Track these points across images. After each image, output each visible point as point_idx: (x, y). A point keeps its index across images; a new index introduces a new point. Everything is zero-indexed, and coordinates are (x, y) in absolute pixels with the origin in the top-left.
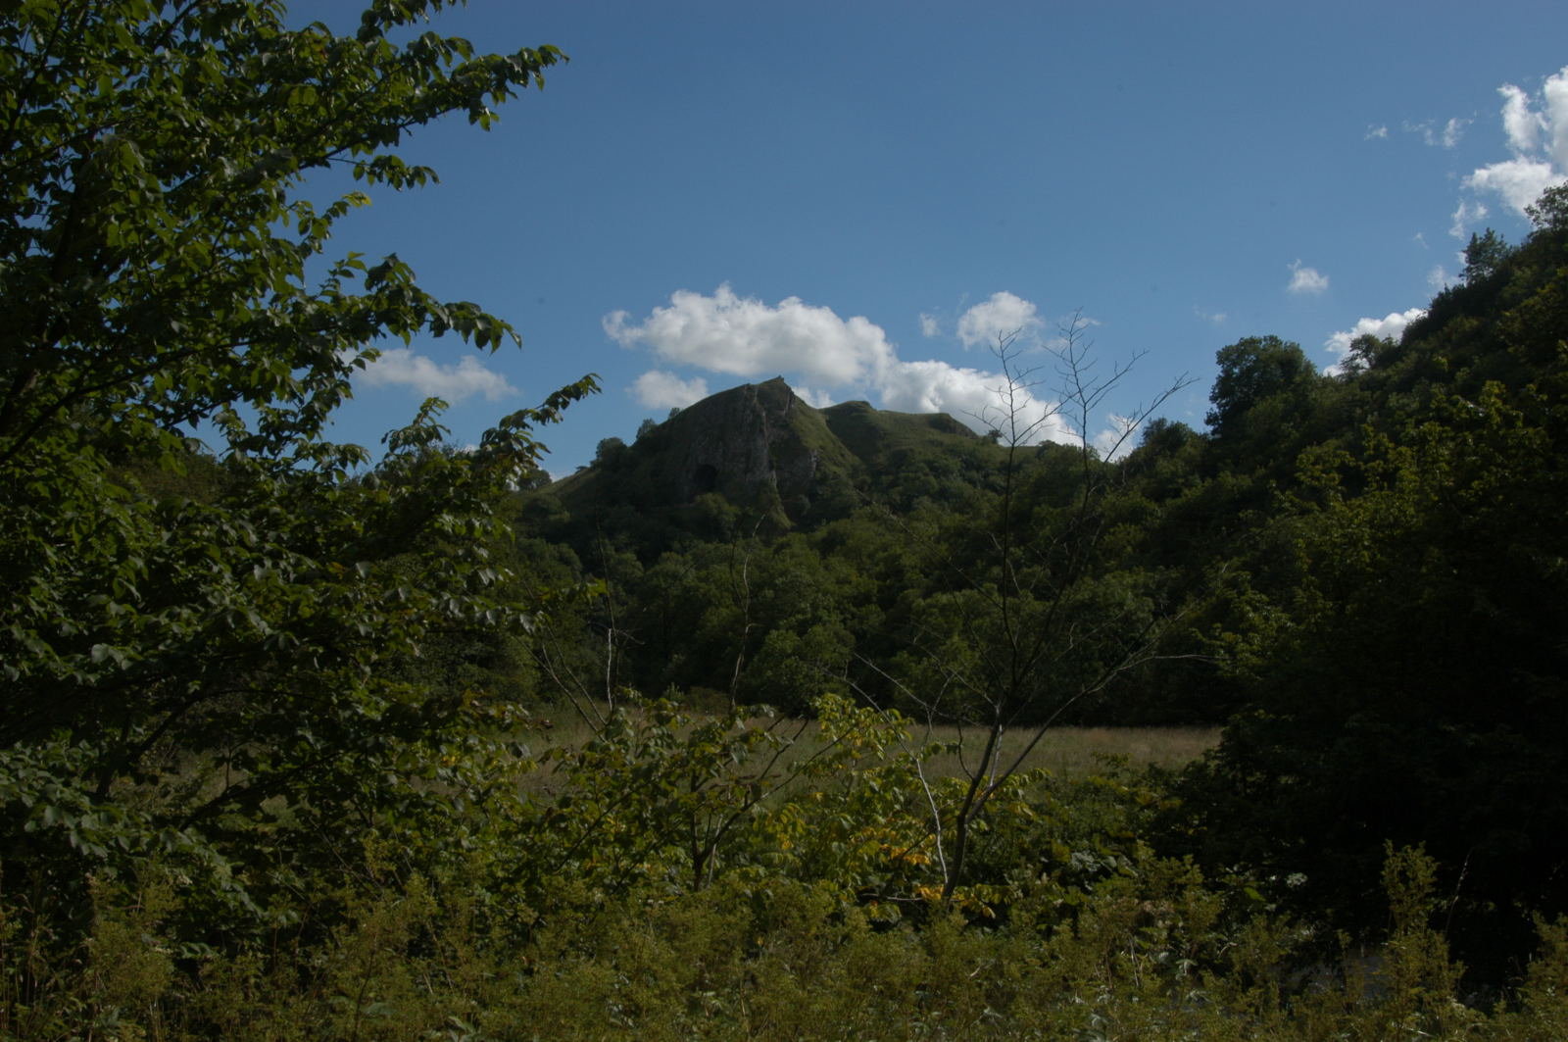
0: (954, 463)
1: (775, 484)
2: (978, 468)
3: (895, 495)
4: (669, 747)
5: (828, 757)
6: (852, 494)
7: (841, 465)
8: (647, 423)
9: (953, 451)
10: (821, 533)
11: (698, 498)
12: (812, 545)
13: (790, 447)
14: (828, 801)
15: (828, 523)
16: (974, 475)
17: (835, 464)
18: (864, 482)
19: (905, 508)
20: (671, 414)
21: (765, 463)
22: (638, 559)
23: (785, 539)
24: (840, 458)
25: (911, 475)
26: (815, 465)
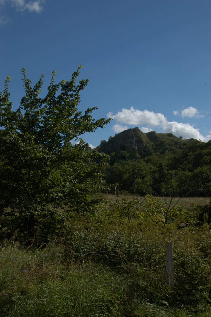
0: (173, 143)
1: (136, 148)
3: (161, 150)
6: (152, 150)
8: (110, 137)
10: (146, 158)
11: (121, 152)
12: (144, 161)
13: (139, 141)
15: (148, 156)
16: (177, 146)
17: (149, 144)
18: (154, 148)
19: (163, 153)
21: (134, 144)
22: (110, 164)
23: (139, 160)
25: (164, 146)
26: (144, 145)
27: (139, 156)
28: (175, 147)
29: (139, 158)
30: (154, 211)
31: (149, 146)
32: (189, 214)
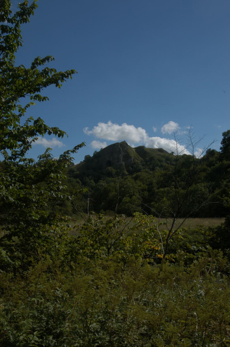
0: (164, 159)
1: (124, 165)
2: (169, 160)
3: (151, 166)
4: (102, 224)
5: (137, 226)
6: (141, 166)
7: (139, 160)
8: (95, 151)
9: (163, 156)
10: (134, 175)
11: (107, 168)
12: (132, 178)
13: (127, 156)
14: (137, 236)
15: (136, 173)
16: (168, 162)
17: (138, 160)
18: (144, 164)
19: (153, 169)
20: (101, 149)
21: (122, 160)
22: (94, 182)
23: (126, 177)
24: (139, 159)
25: (154, 162)
27: (127, 173)
28: (166, 163)
31: (138, 162)
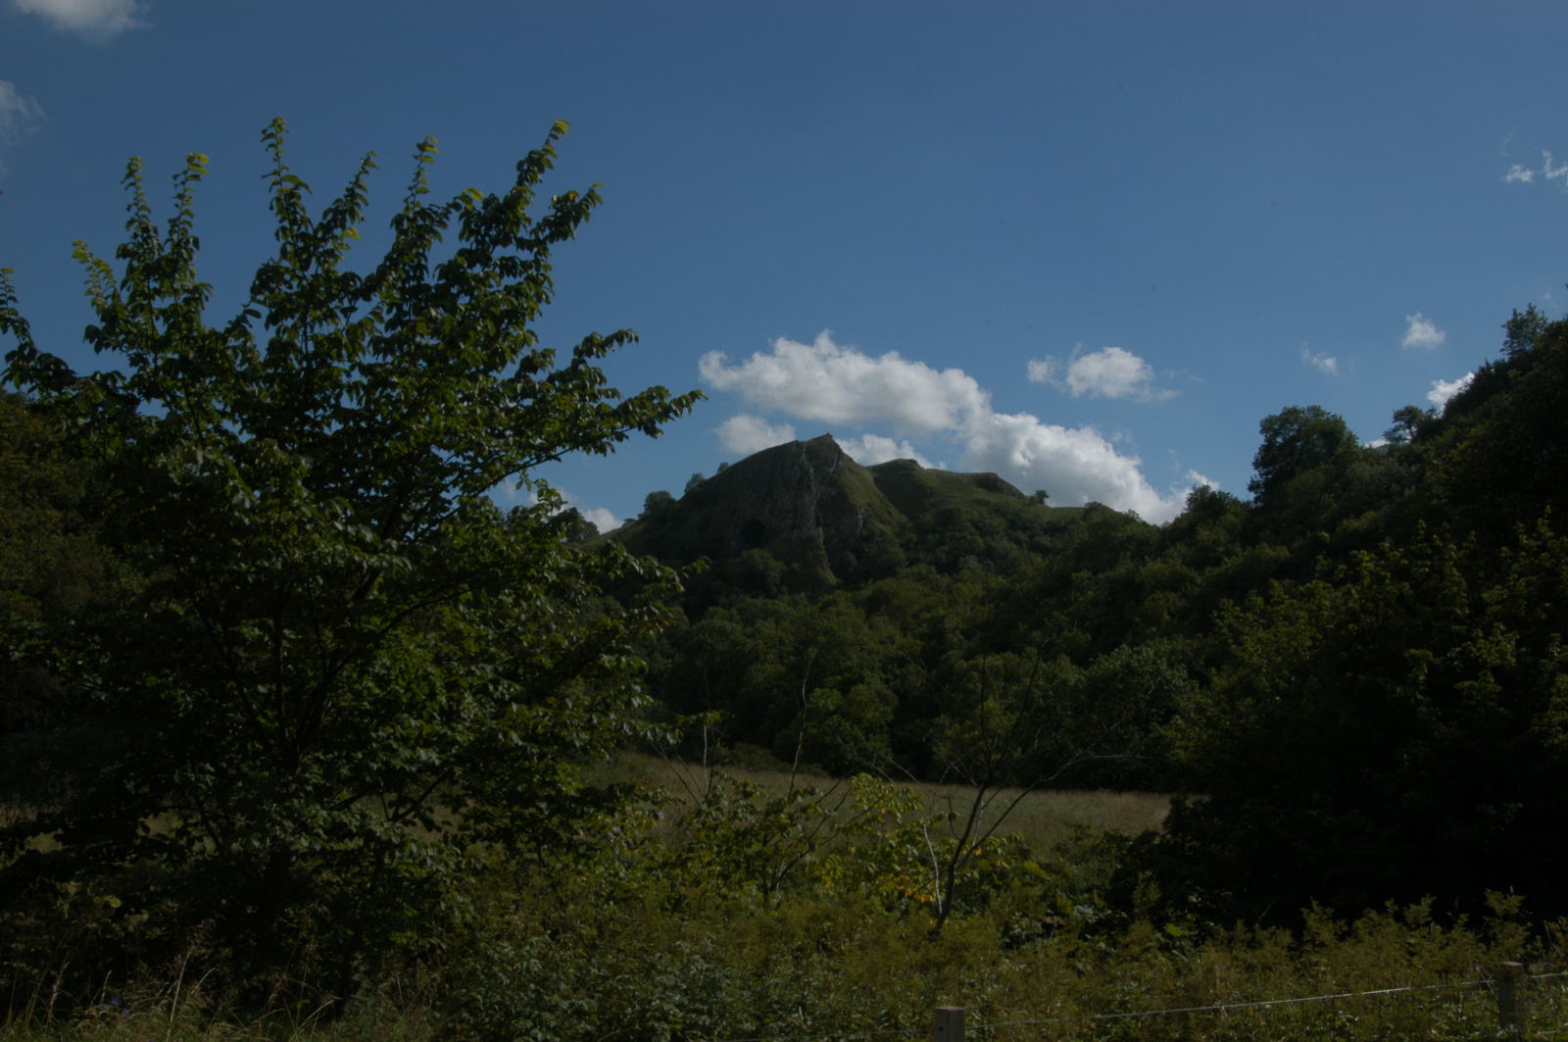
0: (1000, 523)
1: (821, 541)
2: (1024, 529)
3: (942, 553)
6: (898, 553)
7: (888, 523)
8: (696, 477)
9: (997, 510)
11: (745, 553)
12: (857, 604)
13: (837, 504)
16: (1020, 535)
17: (883, 522)
18: (910, 540)
20: (720, 469)
21: (812, 519)
24: (886, 516)
25: (957, 534)
26: (861, 523)
27: (833, 579)
28: (1010, 540)
29: (831, 589)
30: (889, 854)
31: (883, 533)
32: (1065, 876)
